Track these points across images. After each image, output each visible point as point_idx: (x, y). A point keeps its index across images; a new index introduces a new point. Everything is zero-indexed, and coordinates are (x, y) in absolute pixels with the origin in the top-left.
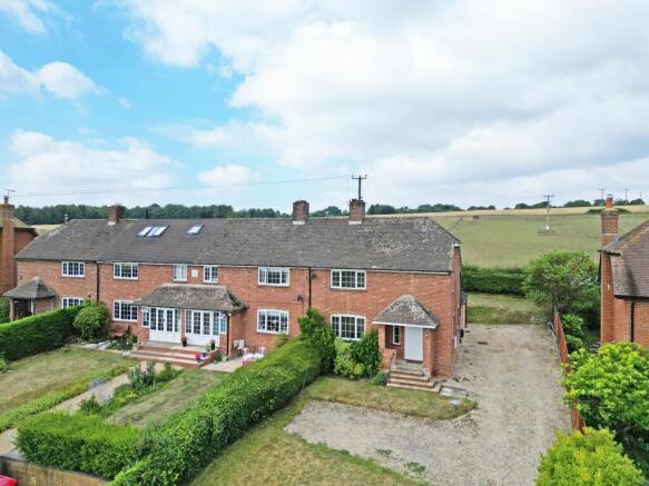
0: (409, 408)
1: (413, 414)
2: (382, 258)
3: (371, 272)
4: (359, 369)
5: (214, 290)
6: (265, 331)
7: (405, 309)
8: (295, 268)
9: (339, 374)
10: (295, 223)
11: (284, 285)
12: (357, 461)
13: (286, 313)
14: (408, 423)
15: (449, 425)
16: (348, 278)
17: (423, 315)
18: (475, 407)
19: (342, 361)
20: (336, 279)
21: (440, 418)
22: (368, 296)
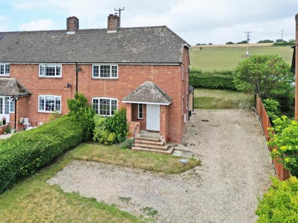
0: (148, 165)
1: (151, 169)
2: (131, 55)
3: (121, 65)
4: (111, 137)
5: (7, 81)
6: (44, 111)
7: (147, 91)
8: (66, 64)
9: (97, 141)
10: (68, 33)
11: (58, 76)
12: (102, 206)
13: (59, 98)
14: (146, 177)
15: (179, 177)
16: (105, 70)
17: (160, 96)
18: (199, 164)
19: (99, 131)
20: (96, 71)
21: (172, 172)
22: (119, 83)
